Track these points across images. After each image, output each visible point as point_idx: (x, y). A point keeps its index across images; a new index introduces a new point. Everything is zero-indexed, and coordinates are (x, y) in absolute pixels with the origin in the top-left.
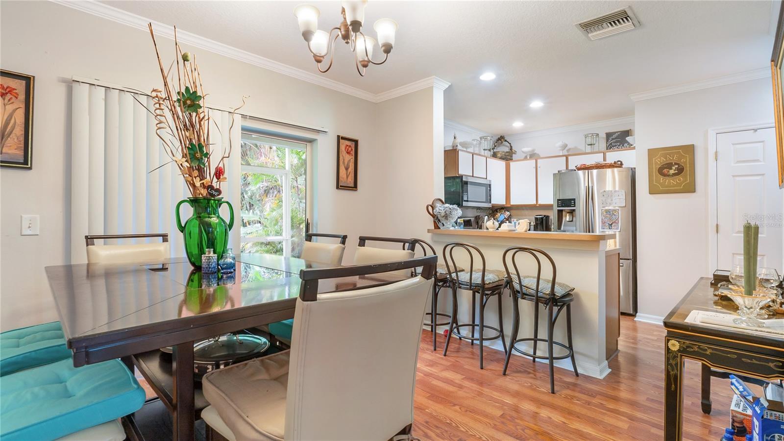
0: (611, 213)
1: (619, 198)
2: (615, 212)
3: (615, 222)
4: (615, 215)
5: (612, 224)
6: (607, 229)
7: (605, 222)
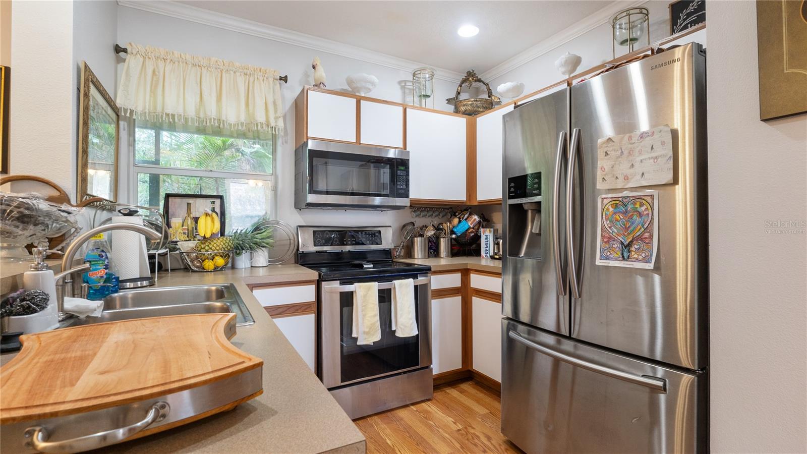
0: (630, 207)
1: (654, 155)
2: (641, 205)
3: (640, 238)
4: (640, 215)
5: (630, 245)
6: (616, 259)
7: (610, 238)
